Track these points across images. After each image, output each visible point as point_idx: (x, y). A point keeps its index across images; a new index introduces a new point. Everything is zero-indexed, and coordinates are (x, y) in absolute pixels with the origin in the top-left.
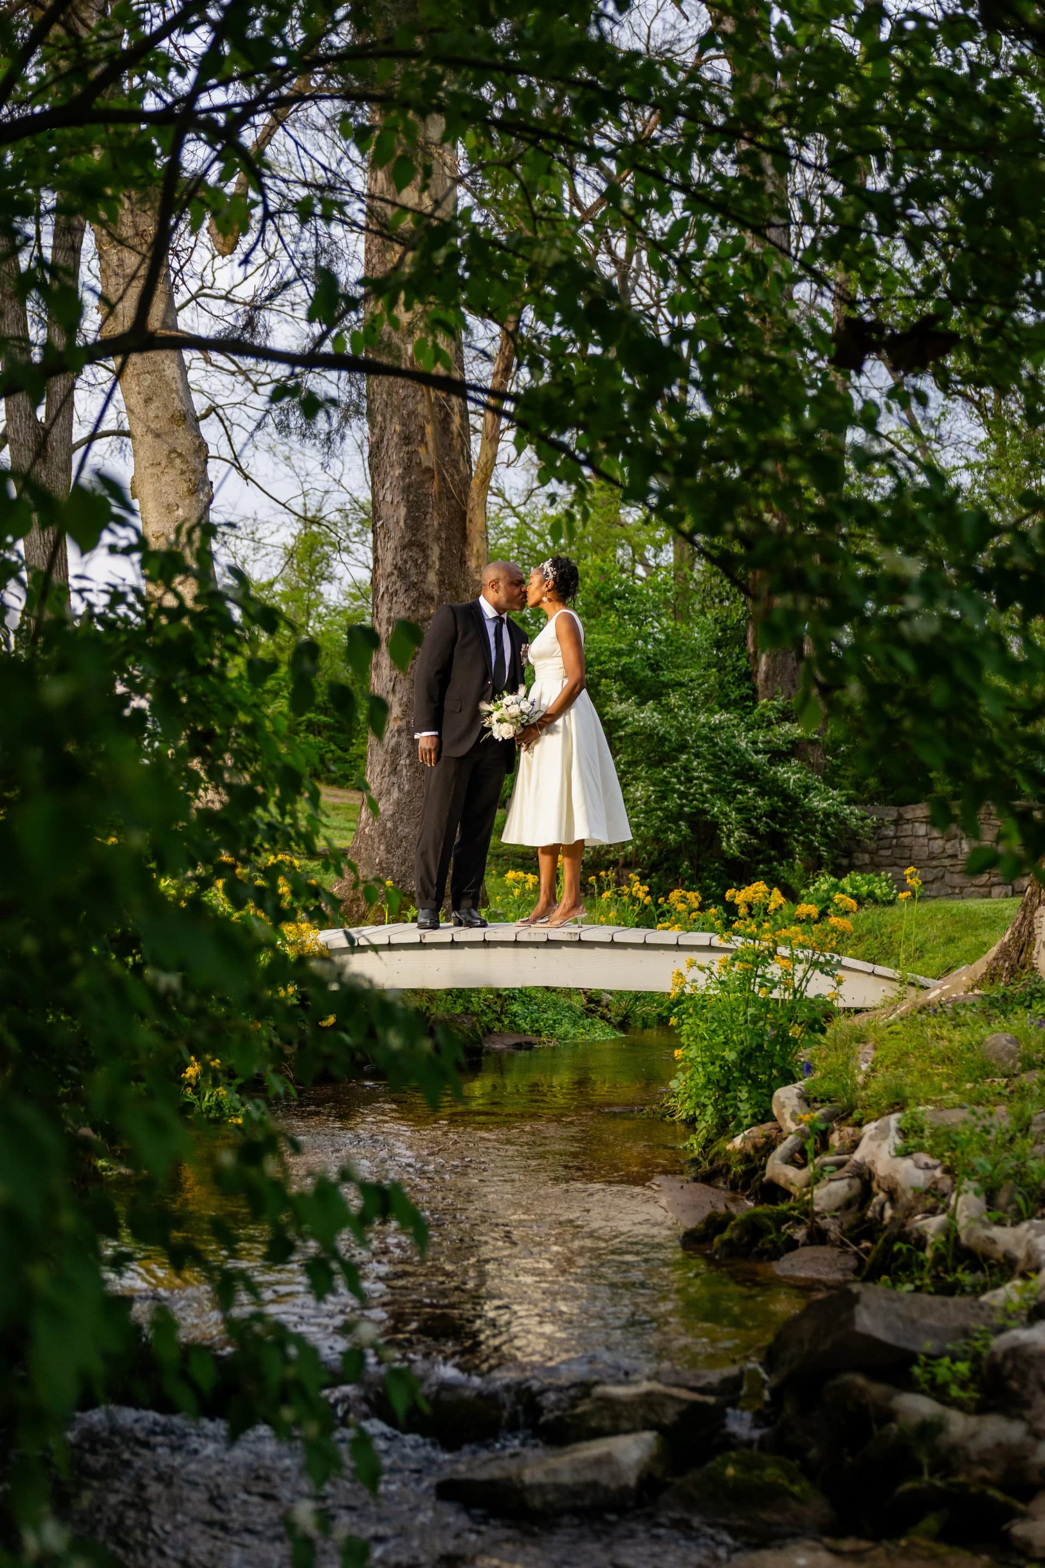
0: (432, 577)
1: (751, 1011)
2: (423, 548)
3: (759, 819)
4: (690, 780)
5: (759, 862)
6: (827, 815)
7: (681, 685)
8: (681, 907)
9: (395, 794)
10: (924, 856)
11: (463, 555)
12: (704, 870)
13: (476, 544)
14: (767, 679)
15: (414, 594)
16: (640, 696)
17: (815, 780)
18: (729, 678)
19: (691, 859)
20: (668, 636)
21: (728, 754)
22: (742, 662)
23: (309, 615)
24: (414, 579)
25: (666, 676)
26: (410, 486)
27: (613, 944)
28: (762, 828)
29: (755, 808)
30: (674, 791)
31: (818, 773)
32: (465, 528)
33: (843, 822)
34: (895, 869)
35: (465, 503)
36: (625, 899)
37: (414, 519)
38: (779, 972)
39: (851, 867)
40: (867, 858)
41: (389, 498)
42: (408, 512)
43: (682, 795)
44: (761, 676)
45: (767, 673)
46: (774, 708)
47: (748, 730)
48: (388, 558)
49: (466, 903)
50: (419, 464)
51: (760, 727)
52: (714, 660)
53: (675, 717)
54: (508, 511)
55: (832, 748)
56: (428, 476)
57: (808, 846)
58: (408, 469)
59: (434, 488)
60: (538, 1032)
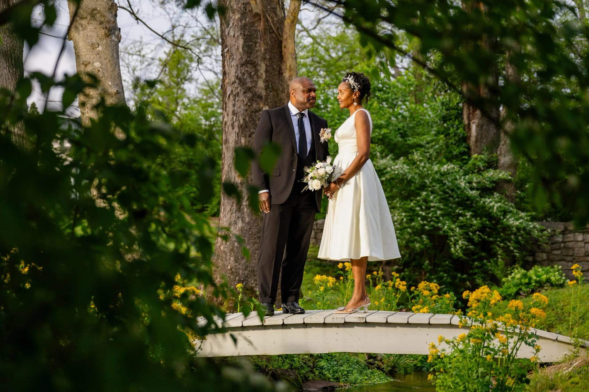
0: (261, 84)
1: (481, 370)
2: (255, 65)
3: (474, 232)
4: (428, 208)
5: (474, 260)
6: (518, 229)
7: (421, 146)
8: (426, 293)
9: (240, 224)
10: (582, 254)
11: (280, 69)
12: (438, 266)
13: (289, 62)
14: (476, 141)
15: (249, 95)
16: (395, 155)
17: (510, 207)
18: (452, 141)
19: (430, 260)
20: (411, 114)
21: (453, 190)
22: (460, 130)
23: (177, 104)
24: (249, 85)
25: (411, 141)
26: (245, 25)
27: (387, 324)
28: (476, 238)
29: (472, 226)
30: (419, 215)
31: (512, 201)
32: (281, 52)
33: (529, 233)
34: (564, 263)
35: (282, 36)
36: (390, 288)
37: (249, 47)
38: (499, 344)
39: (535, 262)
40: (544, 256)
41: (232, 34)
42: (245, 42)
43: (424, 218)
44: (473, 139)
45: (477, 138)
46: (481, 160)
47: (466, 174)
48: (232, 73)
49: (292, 298)
50: (251, 11)
51: (473, 173)
52: (442, 130)
53: (418, 167)
54: (305, 33)
55: (520, 185)
56: (257, 18)
57: (506, 250)
58: (244, 14)
59: (261, 26)
60: (337, 379)
